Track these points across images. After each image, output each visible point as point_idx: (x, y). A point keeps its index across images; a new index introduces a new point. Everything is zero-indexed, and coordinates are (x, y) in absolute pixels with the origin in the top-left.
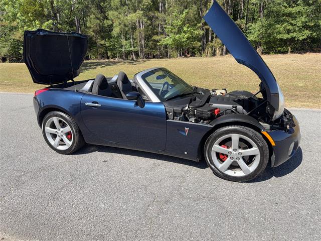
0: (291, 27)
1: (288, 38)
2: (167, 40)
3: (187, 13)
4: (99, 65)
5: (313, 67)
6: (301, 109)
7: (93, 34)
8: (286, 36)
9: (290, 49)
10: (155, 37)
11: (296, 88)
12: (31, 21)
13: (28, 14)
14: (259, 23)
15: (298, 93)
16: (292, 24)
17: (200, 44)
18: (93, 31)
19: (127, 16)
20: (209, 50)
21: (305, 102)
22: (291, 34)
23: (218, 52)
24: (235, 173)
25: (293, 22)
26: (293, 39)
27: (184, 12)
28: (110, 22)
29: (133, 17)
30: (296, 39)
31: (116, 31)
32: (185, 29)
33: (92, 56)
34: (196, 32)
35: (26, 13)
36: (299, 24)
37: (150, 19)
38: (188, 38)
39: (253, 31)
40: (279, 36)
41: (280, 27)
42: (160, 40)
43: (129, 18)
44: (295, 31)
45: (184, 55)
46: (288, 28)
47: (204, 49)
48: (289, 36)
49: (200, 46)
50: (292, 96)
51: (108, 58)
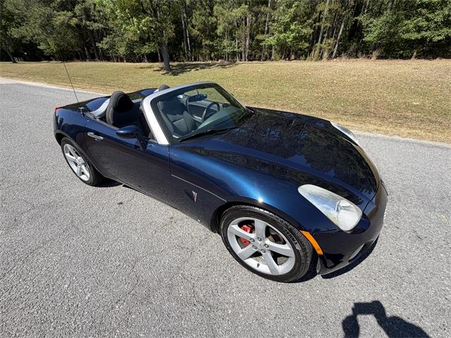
0: (425, 24)
1: (417, 39)
2: (270, 40)
3: (297, 6)
4: (194, 68)
5: (439, 80)
6: (406, 139)
7: (198, 33)
8: (414, 36)
9: (415, 53)
10: (260, 37)
11: (408, 107)
12: (129, 19)
13: (125, 10)
14: (383, 18)
15: (409, 114)
16: (428, 20)
17: (307, 45)
18: (198, 30)
19: (231, 11)
20: (315, 53)
21: (415, 128)
22: (423, 33)
23: (326, 54)
24: (258, 265)
25: (430, 16)
26: (423, 40)
27: (294, 6)
28: (214, 19)
29: (237, 12)
30: (428, 40)
31: (219, 30)
32: (292, 27)
33: (200, 57)
34: (305, 31)
35: (123, 9)
36: (439, 19)
37: (256, 14)
38: (295, 38)
39: (373, 29)
40: (406, 36)
41: (410, 24)
42: (264, 40)
43: (233, 14)
44: (429, 29)
45: (288, 57)
46: (420, 24)
47: (311, 51)
48: (419, 36)
49: (307, 47)
50: (399, 118)
51: (211, 59)
